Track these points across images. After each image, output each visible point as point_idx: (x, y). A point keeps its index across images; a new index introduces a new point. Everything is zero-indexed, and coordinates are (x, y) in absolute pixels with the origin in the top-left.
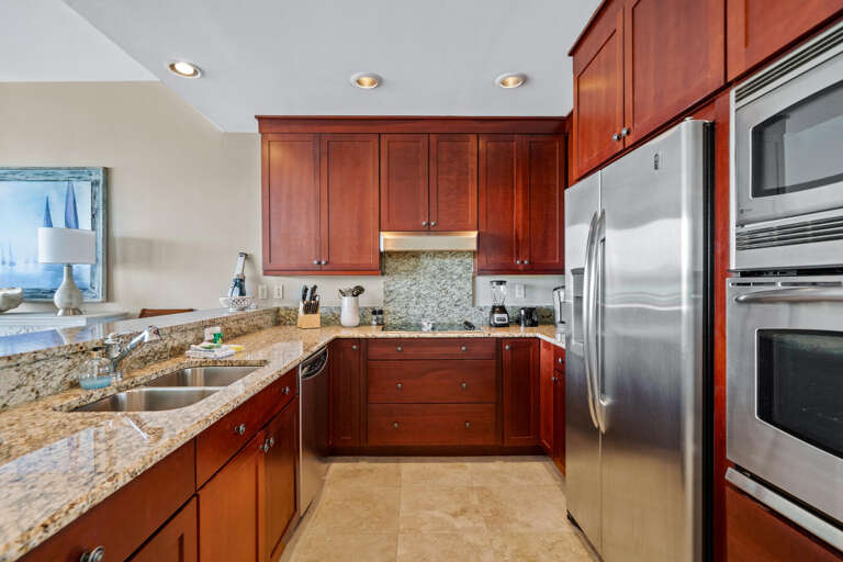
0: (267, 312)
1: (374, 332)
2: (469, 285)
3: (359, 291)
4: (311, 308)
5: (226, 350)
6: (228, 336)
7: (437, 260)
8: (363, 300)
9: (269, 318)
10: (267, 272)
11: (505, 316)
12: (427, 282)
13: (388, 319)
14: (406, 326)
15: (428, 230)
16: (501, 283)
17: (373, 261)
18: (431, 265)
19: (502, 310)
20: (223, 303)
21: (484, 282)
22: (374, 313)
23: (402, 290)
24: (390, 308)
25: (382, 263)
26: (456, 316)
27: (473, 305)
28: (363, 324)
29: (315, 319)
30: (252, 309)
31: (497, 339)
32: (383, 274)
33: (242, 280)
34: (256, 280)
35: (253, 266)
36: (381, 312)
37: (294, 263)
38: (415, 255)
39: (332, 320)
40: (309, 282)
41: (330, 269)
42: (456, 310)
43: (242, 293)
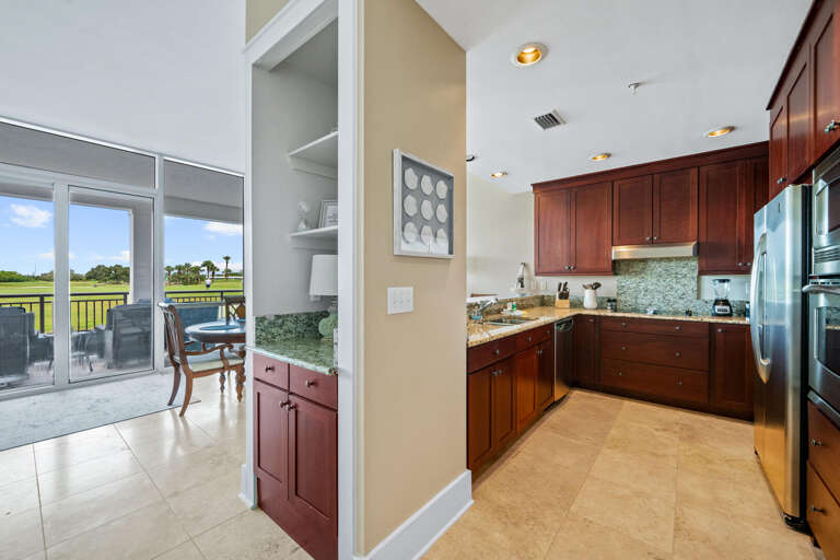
0: (537, 297)
1: (609, 313)
2: (694, 283)
3: (597, 286)
4: (564, 296)
5: (518, 313)
6: (521, 308)
7: (663, 263)
8: (601, 292)
9: (537, 300)
10: (537, 274)
11: (728, 308)
12: (654, 280)
13: (620, 306)
14: (636, 310)
15: (652, 243)
16: (724, 281)
17: (608, 266)
18: (659, 268)
19: (726, 302)
20: (514, 292)
21: (707, 280)
22: (609, 301)
23: (631, 286)
24: (622, 298)
25: (616, 268)
26: (681, 306)
27: (698, 297)
28: (600, 307)
29: (566, 303)
30: (528, 295)
31: (710, 323)
32: (616, 274)
33: (522, 279)
34: (530, 279)
35: (528, 269)
36: (615, 301)
37: (553, 268)
38: (644, 261)
39: (578, 304)
40: (563, 280)
41: (576, 271)
42: (682, 302)
43: (522, 286)
